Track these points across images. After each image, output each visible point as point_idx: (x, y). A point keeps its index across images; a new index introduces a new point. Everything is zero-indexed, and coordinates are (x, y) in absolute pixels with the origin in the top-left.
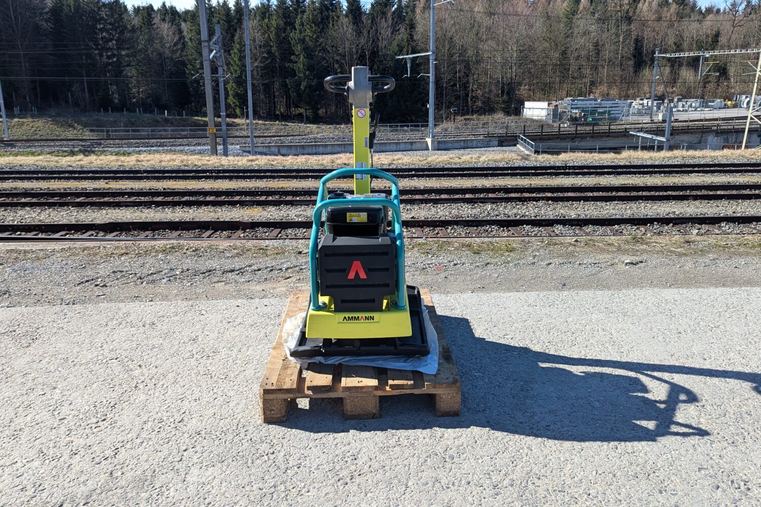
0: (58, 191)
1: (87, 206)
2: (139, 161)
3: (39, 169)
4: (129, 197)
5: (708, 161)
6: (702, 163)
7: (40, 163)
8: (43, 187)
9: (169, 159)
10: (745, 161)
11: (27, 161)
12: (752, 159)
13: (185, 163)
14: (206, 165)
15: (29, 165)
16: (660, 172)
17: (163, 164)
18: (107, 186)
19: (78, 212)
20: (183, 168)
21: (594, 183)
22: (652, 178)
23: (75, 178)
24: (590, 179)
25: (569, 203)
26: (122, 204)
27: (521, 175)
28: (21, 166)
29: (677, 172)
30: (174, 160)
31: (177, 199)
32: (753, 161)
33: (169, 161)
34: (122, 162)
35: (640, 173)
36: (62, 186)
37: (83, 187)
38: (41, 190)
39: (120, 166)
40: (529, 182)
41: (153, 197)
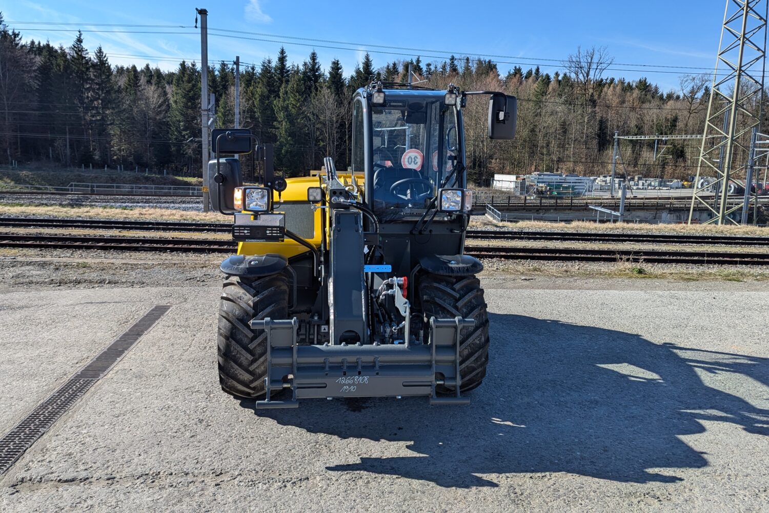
0: (79, 237)
1: (111, 249)
2: (142, 214)
3: (52, 218)
4: (143, 243)
5: (644, 232)
6: (638, 234)
7: (51, 213)
8: (65, 234)
9: (169, 213)
10: (675, 234)
11: (39, 211)
12: (681, 232)
13: (184, 217)
14: (205, 220)
15: (41, 215)
16: (600, 240)
17: (164, 217)
18: (122, 234)
19: (105, 253)
20: (182, 222)
21: (543, 246)
22: (592, 244)
23: (90, 227)
24: (539, 243)
25: (517, 261)
26: (140, 249)
27: (482, 237)
28: (34, 215)
29: (613, 240)
30: (174, 215)
31: (185, 246)
32: (682, 234)
33: (170, 215)
34: (126, 214)
35: (582, 240)
36: (81, 233)
37: (101, 234)
38: (64, 235)
39: (126, 218)
40: (488, 244)
41: (164, 244)
